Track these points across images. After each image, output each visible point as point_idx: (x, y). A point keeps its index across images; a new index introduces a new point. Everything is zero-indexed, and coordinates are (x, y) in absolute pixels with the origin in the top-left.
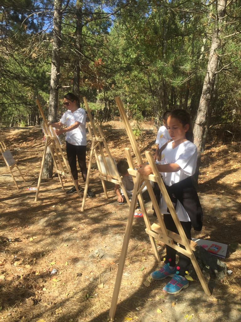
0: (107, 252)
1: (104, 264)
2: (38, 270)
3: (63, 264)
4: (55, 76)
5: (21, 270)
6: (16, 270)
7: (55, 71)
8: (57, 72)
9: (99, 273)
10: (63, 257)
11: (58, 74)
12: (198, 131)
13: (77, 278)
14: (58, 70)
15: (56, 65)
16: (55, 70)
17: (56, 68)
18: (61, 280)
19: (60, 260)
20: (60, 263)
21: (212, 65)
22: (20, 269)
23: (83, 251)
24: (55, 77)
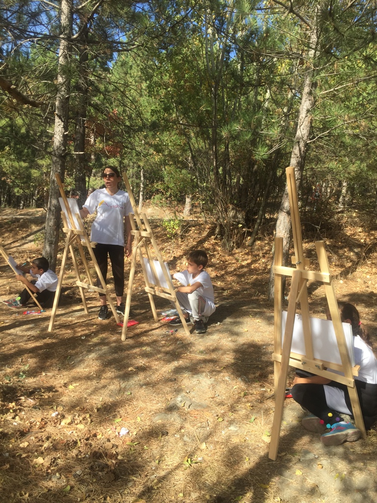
0: (194, 399)
1: (195, 416)
2: (98, 431)
3: (134, 421)
4: (61, 136)
5: (73, 432)
6: (64, 434)
7: (60, 129)
8: (64, 131)
9: (193, 429)
10: (130, 410)
11: (66, 133)
12: (284, 222)
13: (163, 439)
14: (66, 128)
15: (63, 119)
16: (62, 127)
17: (63, 123)
18: (139, 443)
19: (126, 415)
20: (128, 419)
21: (302, 131)
22: (70, 432)
23: (157, 399)
24: (61, 138)
